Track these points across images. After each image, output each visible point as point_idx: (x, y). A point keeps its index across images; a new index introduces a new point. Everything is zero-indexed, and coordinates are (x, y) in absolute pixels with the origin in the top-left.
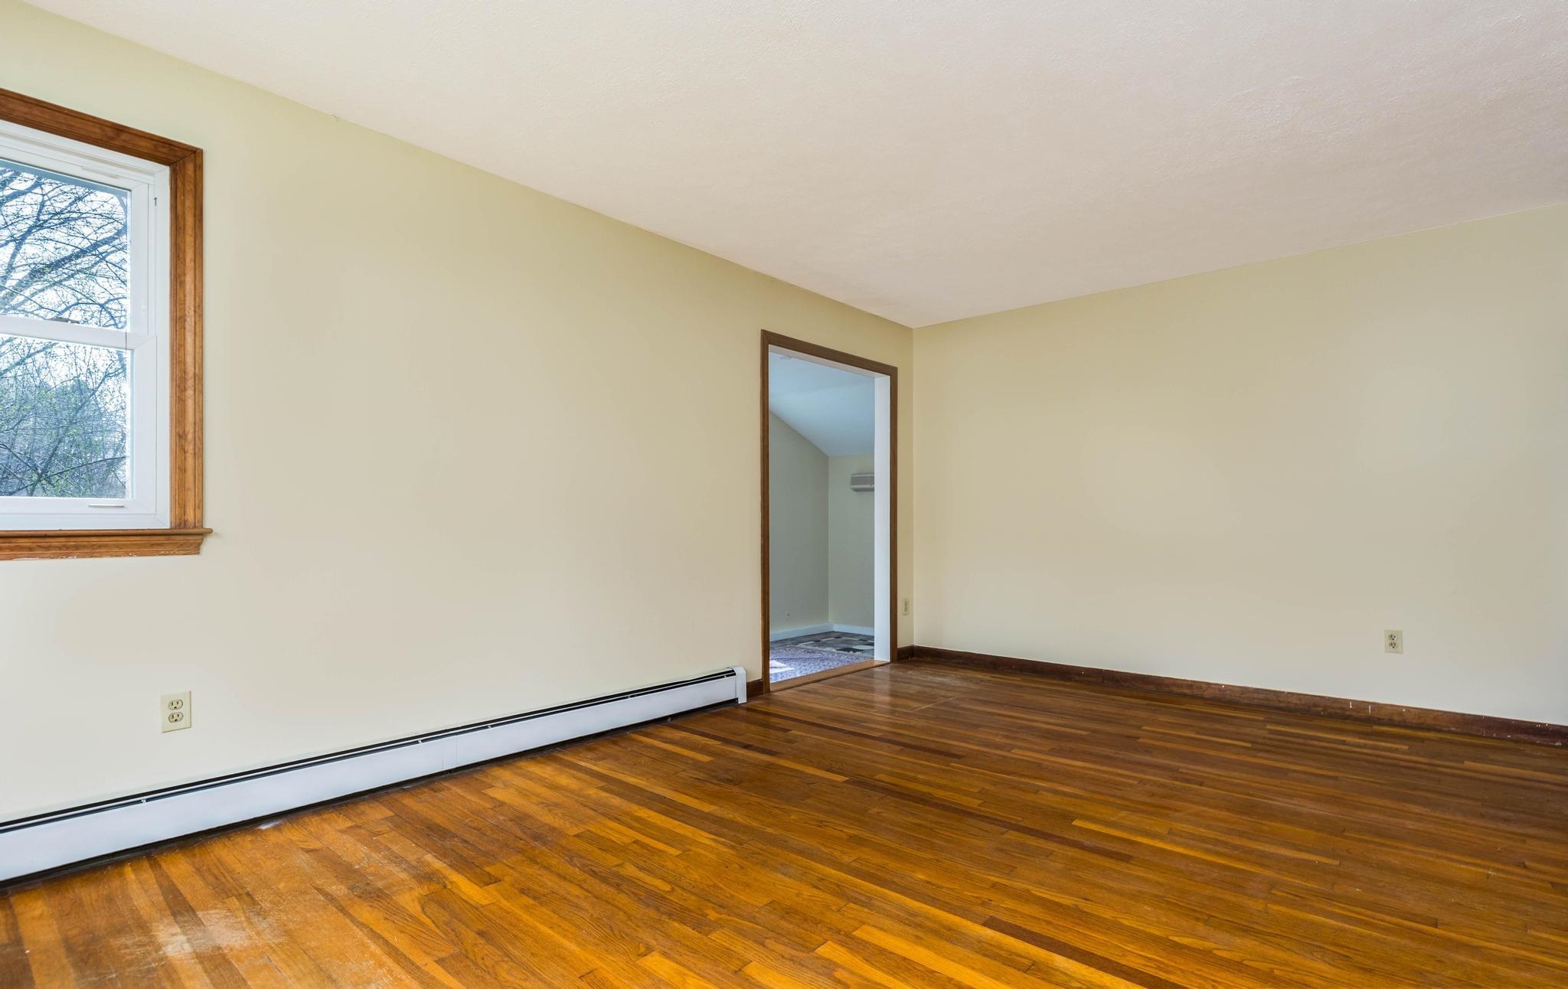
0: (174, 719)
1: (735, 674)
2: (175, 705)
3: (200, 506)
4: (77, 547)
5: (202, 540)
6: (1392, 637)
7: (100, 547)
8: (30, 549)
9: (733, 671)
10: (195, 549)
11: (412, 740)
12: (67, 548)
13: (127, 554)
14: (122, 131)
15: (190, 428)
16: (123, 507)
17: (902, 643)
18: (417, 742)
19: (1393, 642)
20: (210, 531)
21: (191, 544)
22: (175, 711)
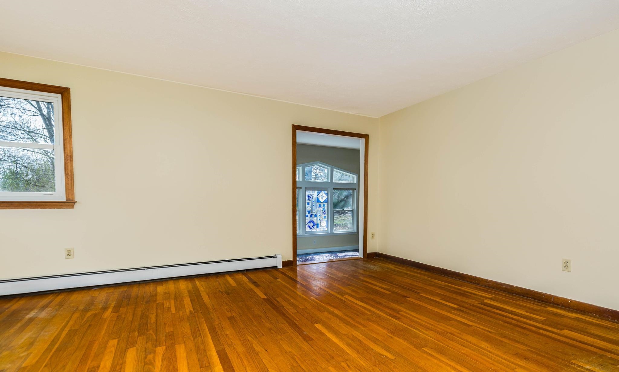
0: (69, 255)
1: (276, 257)
2: (69, 251)
3: (73, 194)
4: (39, 206)
5: (74, 204)
6: (566, 263)
7: (46, 206)
8: (27, 206)
9: (276, 256)
10: (73, 207)
11: (143, 268)
12: (37, 206)
13: (53, 208)
14: (46, 86)
15: (69, 172)
16: (52, 195)
17: (369, 251)
18: (145, 269)
19: (566, 265)
20: (76, 202)
21: (71, 205)
22: (69, 253)
